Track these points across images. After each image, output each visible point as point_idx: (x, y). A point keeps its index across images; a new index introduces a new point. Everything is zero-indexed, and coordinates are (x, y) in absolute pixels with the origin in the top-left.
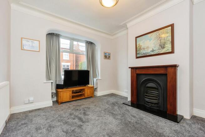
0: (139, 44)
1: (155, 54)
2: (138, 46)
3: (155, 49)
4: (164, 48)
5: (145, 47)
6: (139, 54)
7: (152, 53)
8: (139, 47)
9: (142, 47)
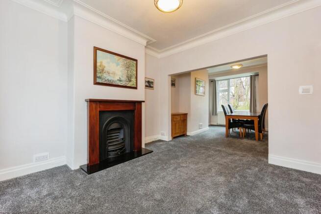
0: (101, 62)
1: (122, 85)
2: (98, 64)
3: (122, 79)
4: (130, 81)
5: (111, 72)
6: (100, 78)
7: (119, 83)
8: (100, 66)
9: (106, 69)
